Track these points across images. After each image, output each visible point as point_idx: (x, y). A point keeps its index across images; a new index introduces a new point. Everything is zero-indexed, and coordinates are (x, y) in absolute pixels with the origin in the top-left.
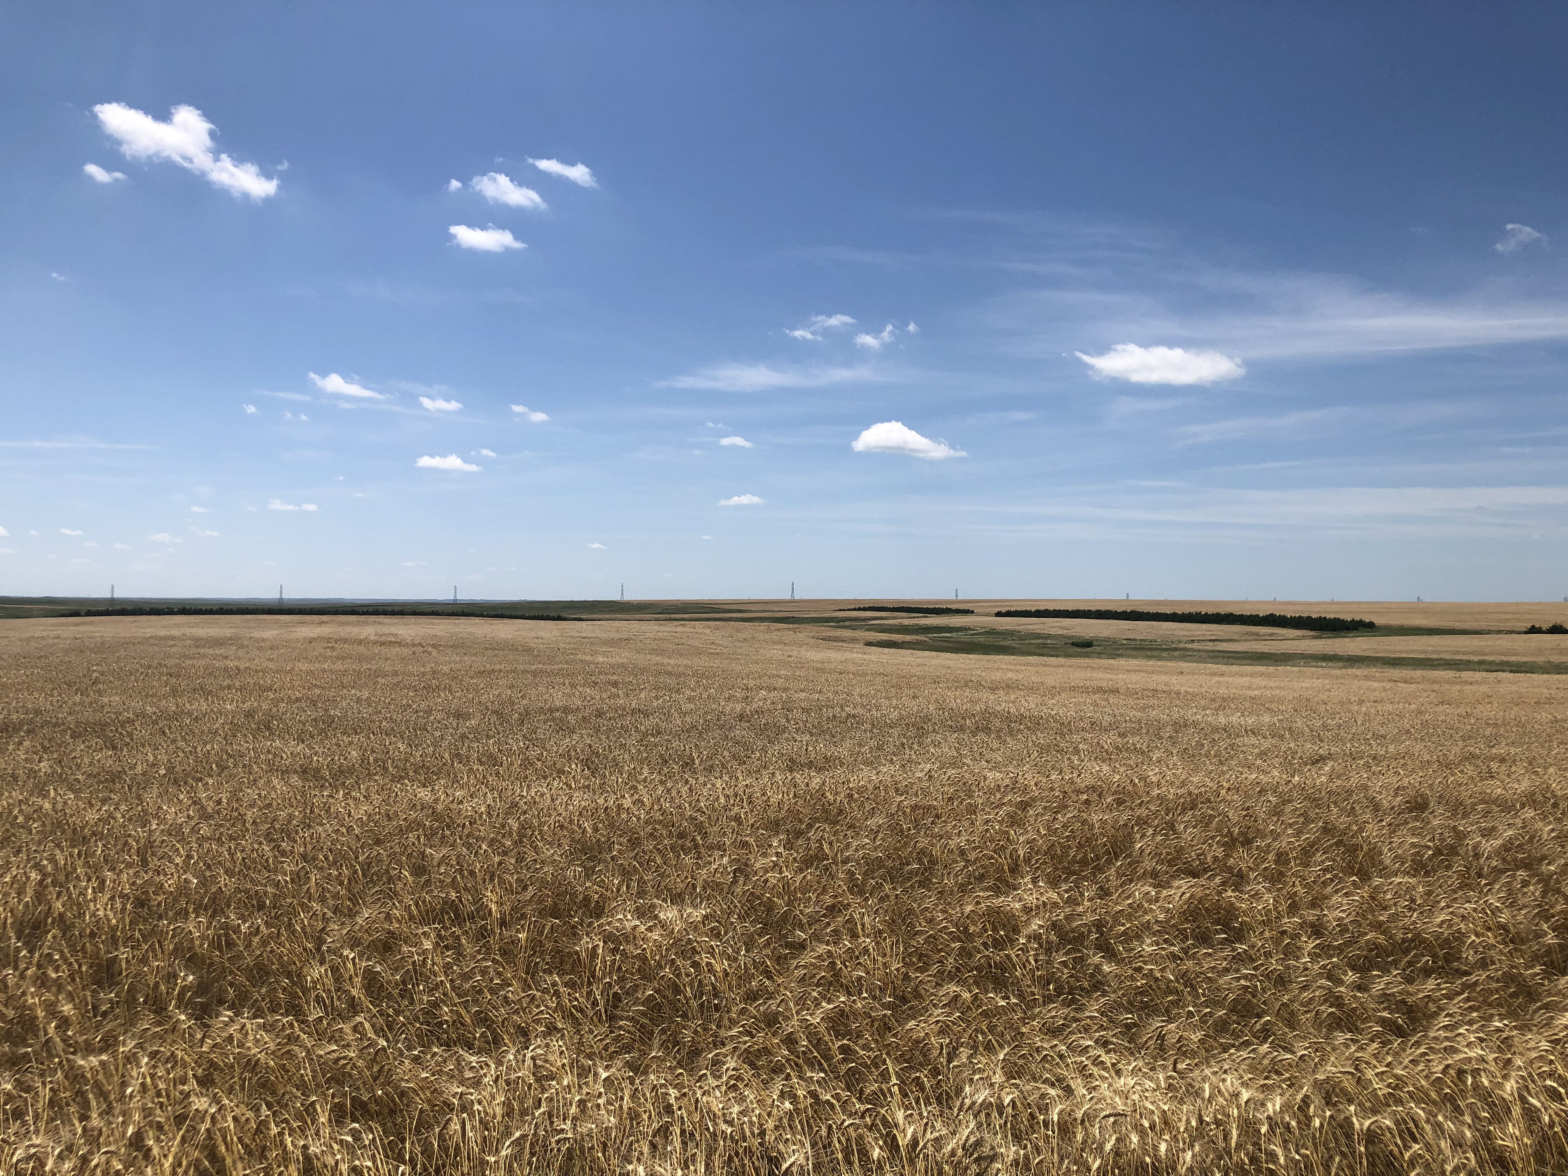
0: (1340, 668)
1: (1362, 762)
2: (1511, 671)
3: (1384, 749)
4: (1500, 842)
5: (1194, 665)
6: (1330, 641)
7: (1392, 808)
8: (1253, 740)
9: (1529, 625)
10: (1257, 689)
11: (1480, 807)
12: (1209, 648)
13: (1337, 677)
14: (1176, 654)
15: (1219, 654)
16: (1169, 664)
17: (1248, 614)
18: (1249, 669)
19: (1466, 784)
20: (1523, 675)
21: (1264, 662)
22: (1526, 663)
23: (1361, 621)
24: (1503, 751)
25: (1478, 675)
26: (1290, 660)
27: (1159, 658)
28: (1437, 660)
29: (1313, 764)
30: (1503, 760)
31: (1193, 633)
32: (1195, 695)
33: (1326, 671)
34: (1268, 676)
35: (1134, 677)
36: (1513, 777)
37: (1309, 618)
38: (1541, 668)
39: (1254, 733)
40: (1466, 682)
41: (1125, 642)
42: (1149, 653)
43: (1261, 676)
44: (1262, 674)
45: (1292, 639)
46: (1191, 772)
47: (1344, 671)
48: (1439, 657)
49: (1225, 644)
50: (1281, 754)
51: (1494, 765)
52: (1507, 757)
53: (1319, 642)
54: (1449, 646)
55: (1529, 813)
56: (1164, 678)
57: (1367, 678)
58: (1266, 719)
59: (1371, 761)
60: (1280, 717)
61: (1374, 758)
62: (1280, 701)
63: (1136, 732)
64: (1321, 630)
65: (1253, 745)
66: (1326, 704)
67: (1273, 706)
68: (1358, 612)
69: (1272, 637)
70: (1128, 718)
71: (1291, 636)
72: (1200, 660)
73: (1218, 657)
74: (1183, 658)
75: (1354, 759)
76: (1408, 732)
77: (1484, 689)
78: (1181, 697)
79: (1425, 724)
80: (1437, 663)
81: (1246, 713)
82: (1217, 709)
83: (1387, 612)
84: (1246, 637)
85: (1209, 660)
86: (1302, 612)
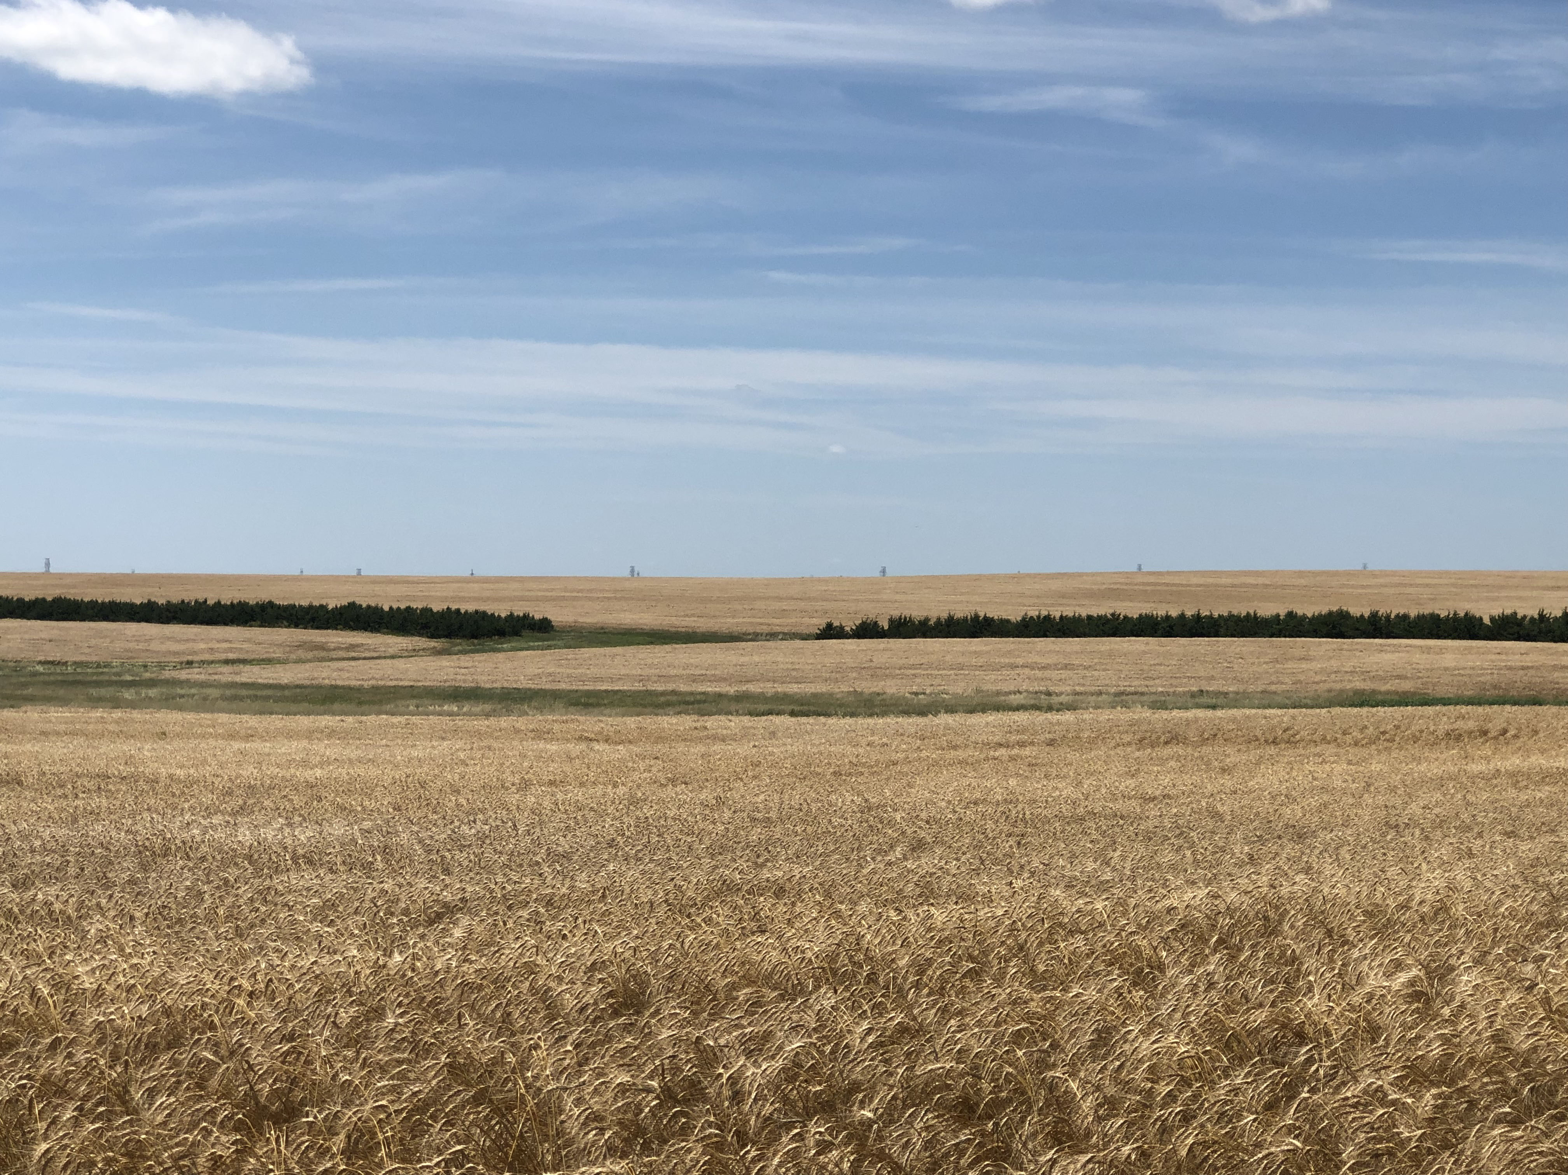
0: (488, 715)
1: (525, 914)
2: (793, 714)
3: (568, 882)
4: (779, 1063)
5: (190, 716)
6: (466, 660)
7: (582, 1010)
8: (307, 878)
9: (822, 623)
10: (321, 765)
11: (743, 994)
12: (224, 679)
13: (479, 734)
14: (152, 692)
15: (244, 692)
16: (136, 714)
17: (305, 603)
18: (304, 722)
19: (718, 944)
20: (811, 720)
21: (336, 706)
22: (815, 695)
23: (526, 617)
24: (780, 874)
25: (735, 723)
26: (389, 701)
27: (116, 703)
28: (663, 693)
29: (431, 922)
30: (780, 892)
31: (190, 645)
32: (190, 782)
33: (459, 722)
34: (343, 736)
35: (58, 749)
36: (797, 925)
37: (427, 611)
38: (841, 706)
39: (310, 862)
40: (715, 738)
41: (40, 668)
42: (94, 692)
43: (329, 736)
44: (332, 733)
45: (393, 657)
46: (173, 960)
47: (492, 721)
48: (670, 687)
49: (256, 669)
50: (367, 904)
51: (764, 903)
52: (788, 886)
53: (445, 662)
54: (687, 666)
55: (826, 999)
56: (128, 747)
57: (539, 735)
58: (338, 829)
59: (542, 910)
60: (367, 825)
61: (549, 903)
62: (368, 790)
63: (57, 875)
64: (449, 636)
65: (308, 889)
66: (458, 792)
67: (353, 802)
68: (522, 599)
69: (352, 654)
70: (37, 843)
71: (391, 651)
72: (205, 705)
73: (241, 699)
74: (169, 702)
75: (510, 908)
76: (611, 844)
77: (744, 749)
78: (160, 788)
79: (643, 825)
80: (662, 699)
81: (297, 819)
82: (234, 814)
83: (575, 598)
84: (301, 653)
85: (224, 704)
86: (414, 598)
